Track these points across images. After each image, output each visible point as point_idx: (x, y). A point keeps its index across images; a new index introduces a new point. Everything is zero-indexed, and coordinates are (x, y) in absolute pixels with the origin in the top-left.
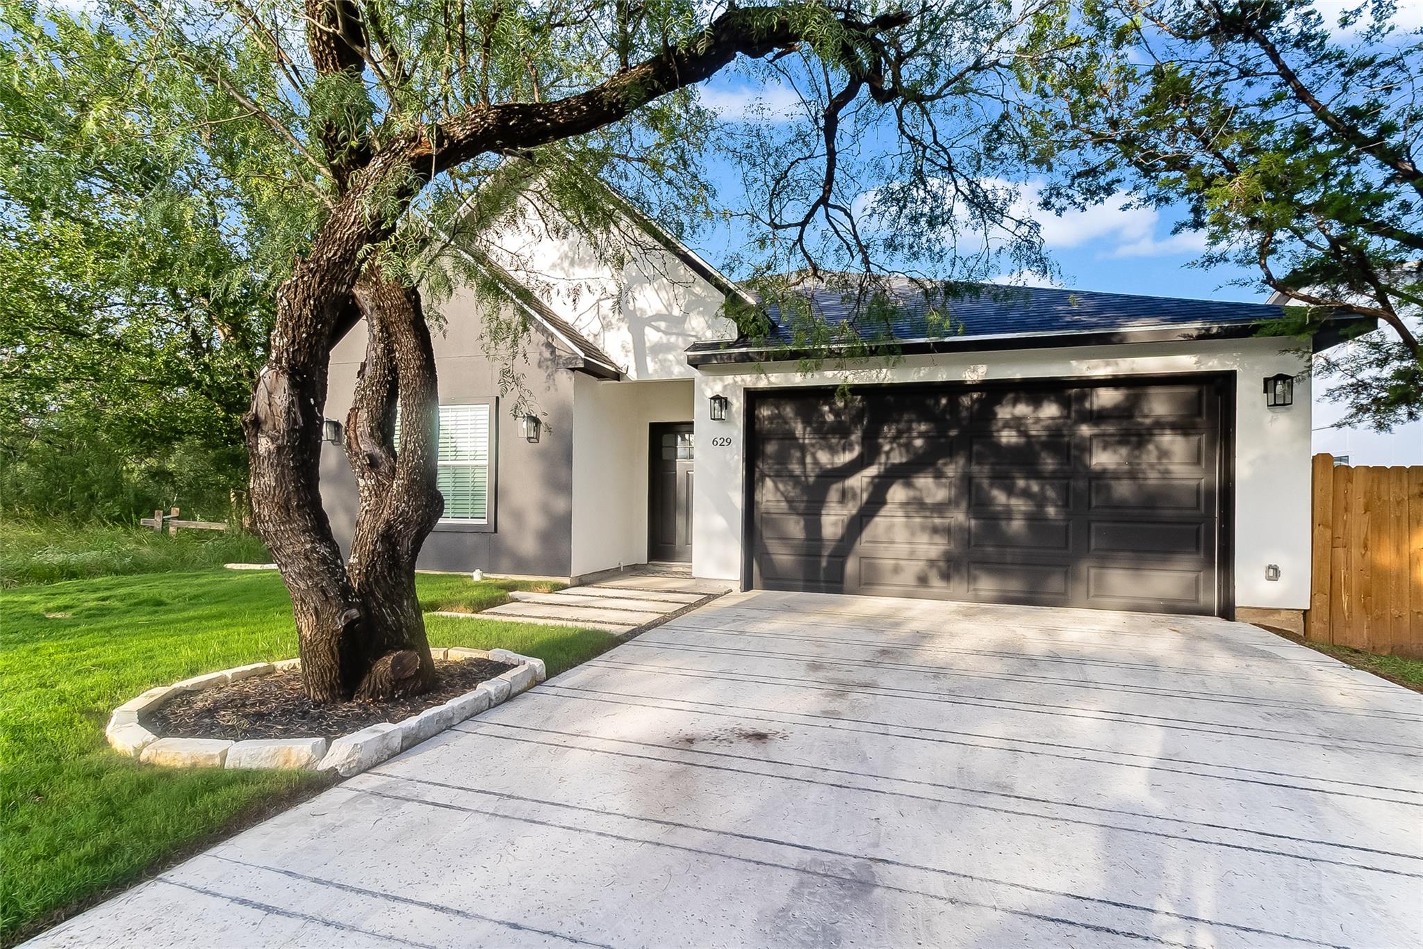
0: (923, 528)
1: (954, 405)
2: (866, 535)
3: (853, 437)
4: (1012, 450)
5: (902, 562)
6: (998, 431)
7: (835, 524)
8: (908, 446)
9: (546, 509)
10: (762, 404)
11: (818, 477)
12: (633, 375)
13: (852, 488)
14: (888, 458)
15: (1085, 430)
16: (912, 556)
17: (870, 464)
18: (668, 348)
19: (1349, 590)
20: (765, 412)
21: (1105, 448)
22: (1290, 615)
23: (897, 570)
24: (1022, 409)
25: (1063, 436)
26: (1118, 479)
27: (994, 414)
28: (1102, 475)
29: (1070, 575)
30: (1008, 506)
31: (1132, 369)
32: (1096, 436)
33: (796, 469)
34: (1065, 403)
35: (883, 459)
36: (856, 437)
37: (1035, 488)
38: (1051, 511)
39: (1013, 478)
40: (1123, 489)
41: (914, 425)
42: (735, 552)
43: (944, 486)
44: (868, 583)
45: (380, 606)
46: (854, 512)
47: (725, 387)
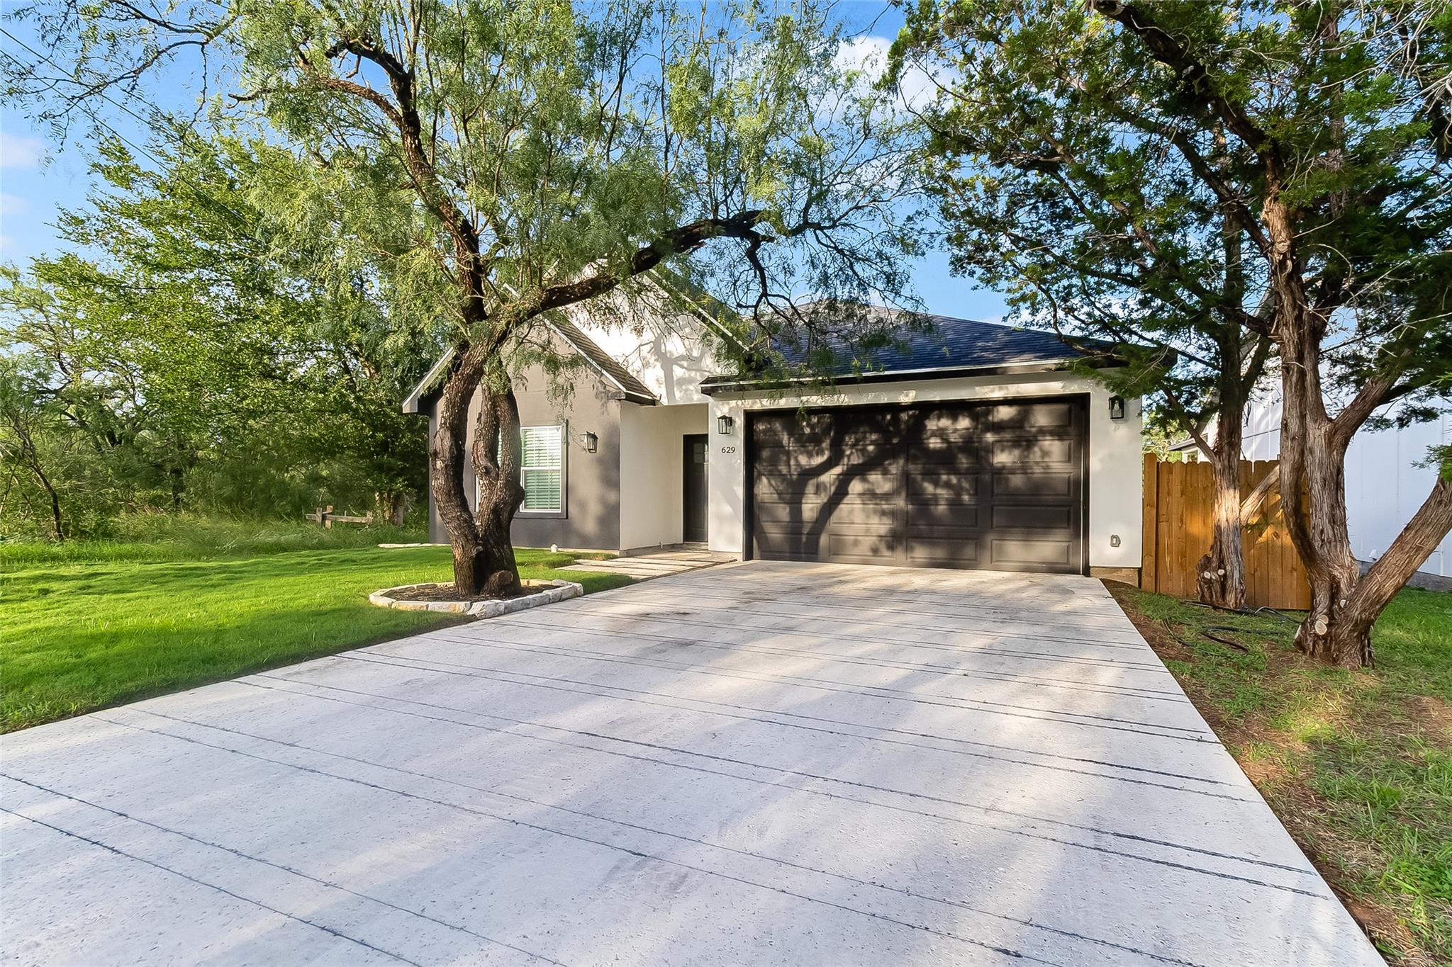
0: (875, 512)
1: (896, 419)
2: (834, 518)
3: (824, 445)
4: (936, 452)
5: (859, 538)
6: (928, 439)
7: (812, 509)
8: (864, 451)
9: (603, 501)
10: (758, 422)
11: (799, 475)
12: (665, 401)
13: (824, 483)
14: (849, 460)
15: (990, 437)
16: (867, 533)
17: (837, 464)
18: (690, 381)
19: (1170, 553)
20: (761, 427)
21: (1002, 451)
22: (1128, 572)
23: (856, 543)
24: (945, 422)
25: (973, 442)
26: (1014, 474)
27: (925, 426)
28: (1000, 472)
29: (979, 544)
30: (935, 495)
31: (1018, 392)
32: (997, 441)
33: (784, 470)
34: (975, 417)
35: (846, 460)
36: (826, 444)
37: (954, 480)
38: (966, 497)
39: (939, 474)
40: (1017, 481)
41: (868, 435)
42: (738, 531)
43: (890, 479)
44: (835, 553)
45: (492, 547)
46: (825, 500)
47: (730, 409)
